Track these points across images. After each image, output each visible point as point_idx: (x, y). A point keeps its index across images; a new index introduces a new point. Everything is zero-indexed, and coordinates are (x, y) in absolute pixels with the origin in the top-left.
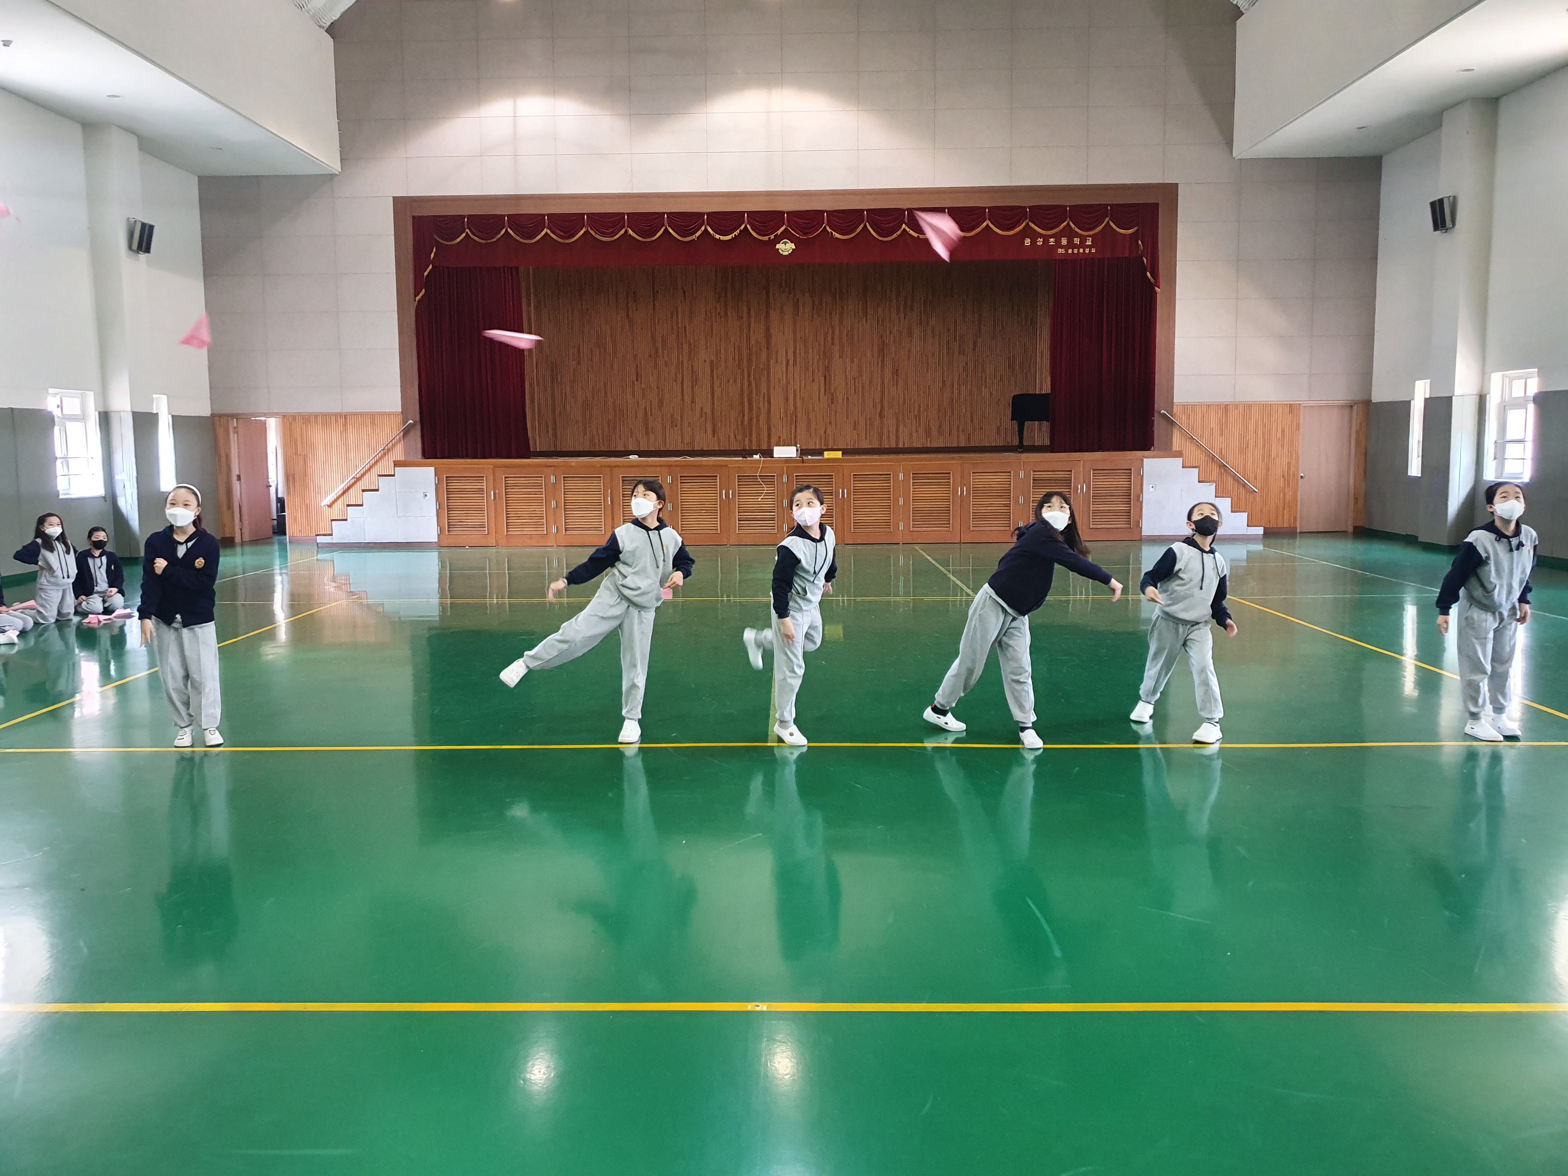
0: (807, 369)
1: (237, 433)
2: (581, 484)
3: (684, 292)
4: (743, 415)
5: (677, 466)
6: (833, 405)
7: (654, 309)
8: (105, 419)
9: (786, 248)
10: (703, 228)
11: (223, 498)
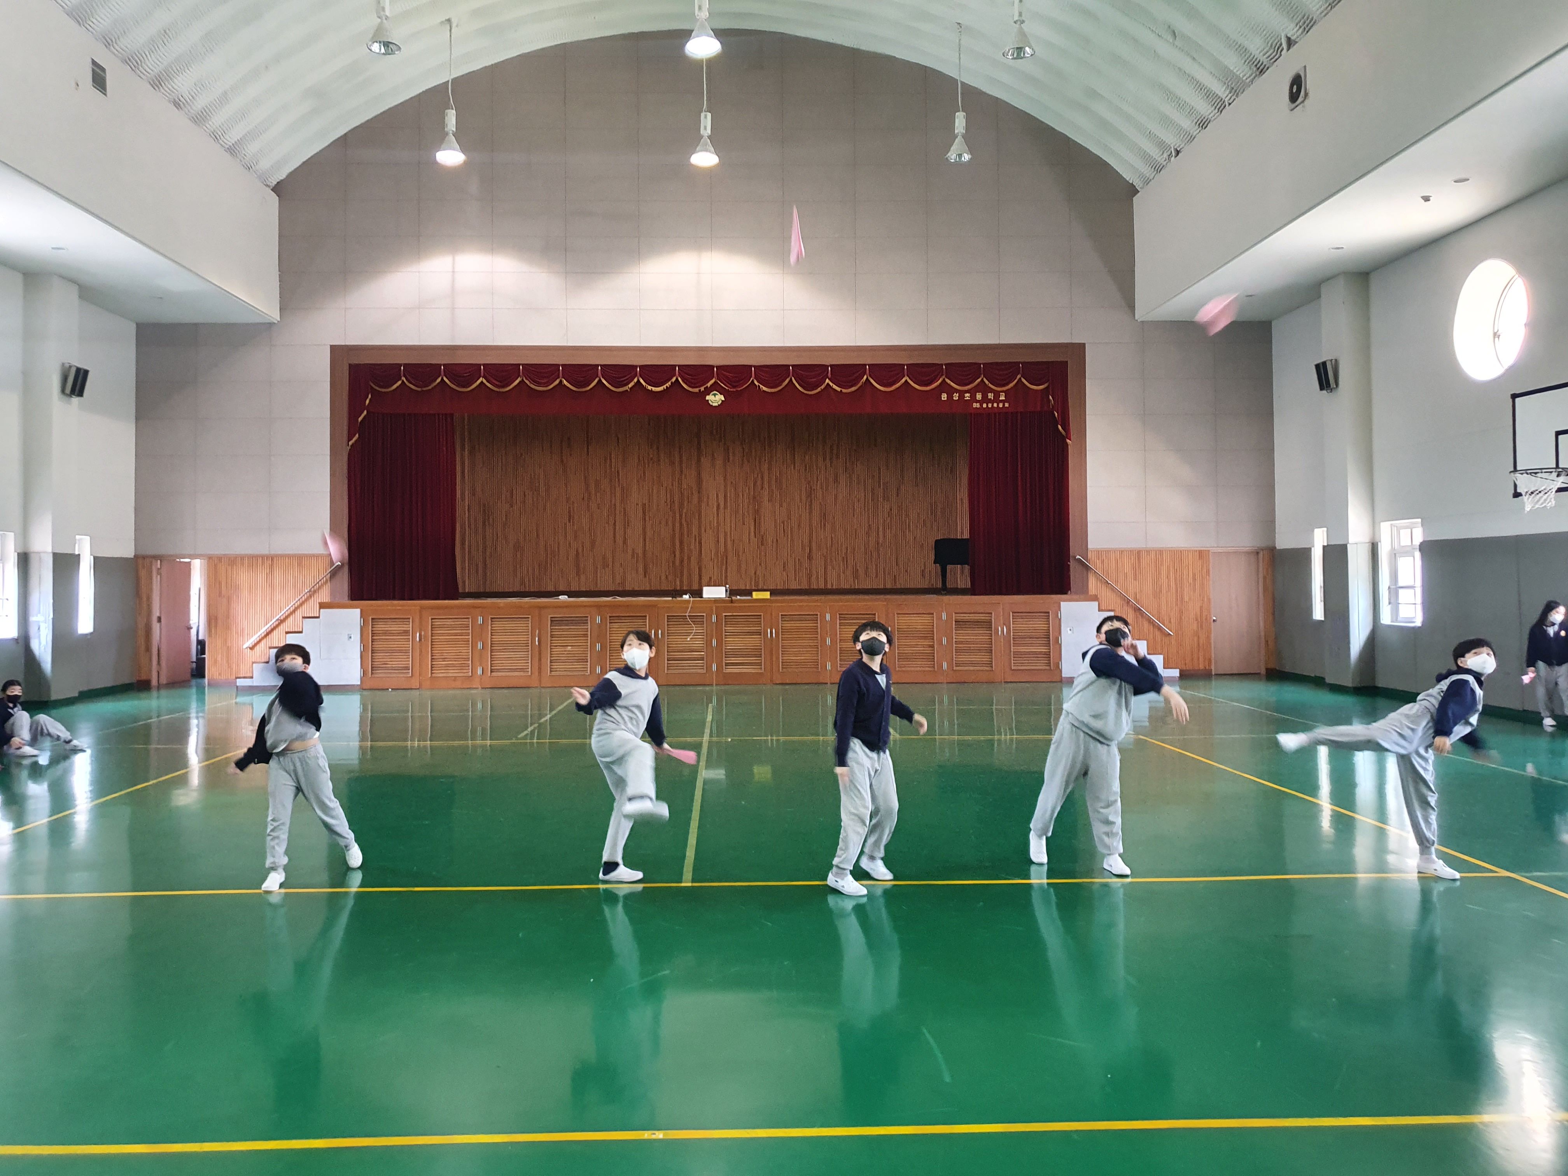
0: (737, 512)
1: (161, 574)
2: (509, 625)
3: (618, 439)
4: (675, 556)
5: (605, 606)
6: (763, 548)
7: (588, 454)
8: (24, 560)
9: (715, 399)
10: (636, 380)
11: (142, 641)
